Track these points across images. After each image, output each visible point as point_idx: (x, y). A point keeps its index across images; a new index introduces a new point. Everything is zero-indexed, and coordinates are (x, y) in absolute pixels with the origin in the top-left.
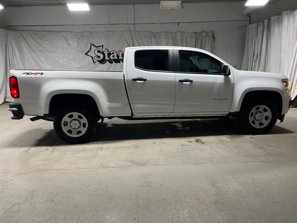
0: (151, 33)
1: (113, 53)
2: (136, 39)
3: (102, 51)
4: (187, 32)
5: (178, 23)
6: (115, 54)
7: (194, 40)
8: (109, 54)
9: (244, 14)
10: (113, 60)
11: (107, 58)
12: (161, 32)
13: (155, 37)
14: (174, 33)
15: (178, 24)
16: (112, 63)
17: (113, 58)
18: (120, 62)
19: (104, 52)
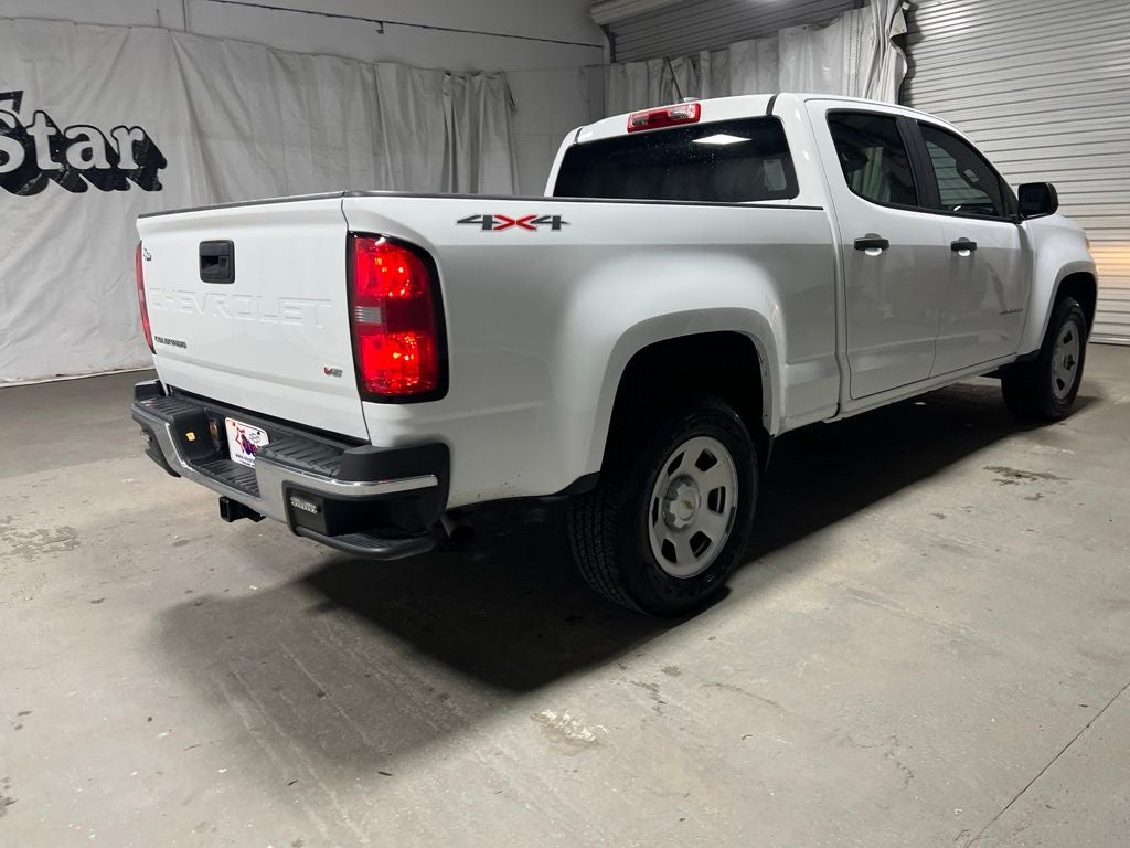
0: (272, 56)
1: (83, 138)
2: (200, 73)
3: (12, 125)
4: (415, 68)
5: (381, 22)
6: (97, 144)
7: (447, 102)
8: (59, 144)
9: (597, 21)
10: (86, 173)
11: (45, 162)
12: (315, 55)
13: (289, 72)
14: (366, 63)
15: (379, 28)
16: (83, 188)
17: (87, 165)
18: (124, 187)
19: (30, 132)
